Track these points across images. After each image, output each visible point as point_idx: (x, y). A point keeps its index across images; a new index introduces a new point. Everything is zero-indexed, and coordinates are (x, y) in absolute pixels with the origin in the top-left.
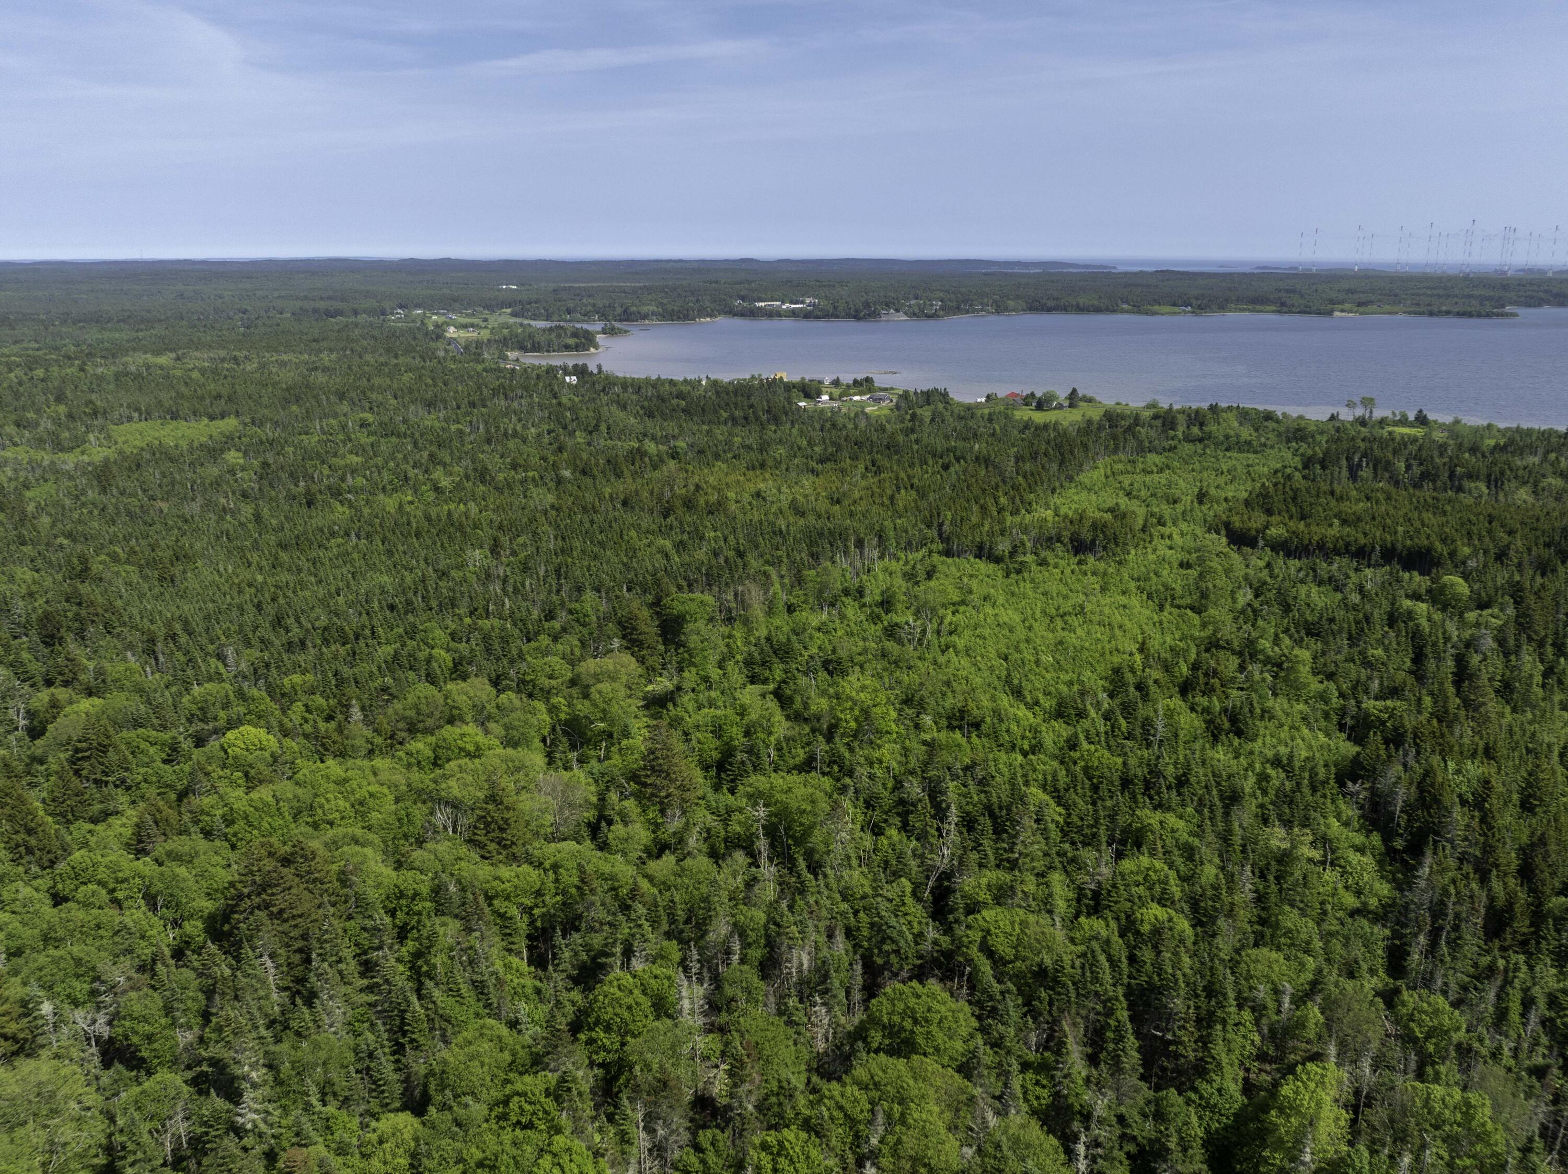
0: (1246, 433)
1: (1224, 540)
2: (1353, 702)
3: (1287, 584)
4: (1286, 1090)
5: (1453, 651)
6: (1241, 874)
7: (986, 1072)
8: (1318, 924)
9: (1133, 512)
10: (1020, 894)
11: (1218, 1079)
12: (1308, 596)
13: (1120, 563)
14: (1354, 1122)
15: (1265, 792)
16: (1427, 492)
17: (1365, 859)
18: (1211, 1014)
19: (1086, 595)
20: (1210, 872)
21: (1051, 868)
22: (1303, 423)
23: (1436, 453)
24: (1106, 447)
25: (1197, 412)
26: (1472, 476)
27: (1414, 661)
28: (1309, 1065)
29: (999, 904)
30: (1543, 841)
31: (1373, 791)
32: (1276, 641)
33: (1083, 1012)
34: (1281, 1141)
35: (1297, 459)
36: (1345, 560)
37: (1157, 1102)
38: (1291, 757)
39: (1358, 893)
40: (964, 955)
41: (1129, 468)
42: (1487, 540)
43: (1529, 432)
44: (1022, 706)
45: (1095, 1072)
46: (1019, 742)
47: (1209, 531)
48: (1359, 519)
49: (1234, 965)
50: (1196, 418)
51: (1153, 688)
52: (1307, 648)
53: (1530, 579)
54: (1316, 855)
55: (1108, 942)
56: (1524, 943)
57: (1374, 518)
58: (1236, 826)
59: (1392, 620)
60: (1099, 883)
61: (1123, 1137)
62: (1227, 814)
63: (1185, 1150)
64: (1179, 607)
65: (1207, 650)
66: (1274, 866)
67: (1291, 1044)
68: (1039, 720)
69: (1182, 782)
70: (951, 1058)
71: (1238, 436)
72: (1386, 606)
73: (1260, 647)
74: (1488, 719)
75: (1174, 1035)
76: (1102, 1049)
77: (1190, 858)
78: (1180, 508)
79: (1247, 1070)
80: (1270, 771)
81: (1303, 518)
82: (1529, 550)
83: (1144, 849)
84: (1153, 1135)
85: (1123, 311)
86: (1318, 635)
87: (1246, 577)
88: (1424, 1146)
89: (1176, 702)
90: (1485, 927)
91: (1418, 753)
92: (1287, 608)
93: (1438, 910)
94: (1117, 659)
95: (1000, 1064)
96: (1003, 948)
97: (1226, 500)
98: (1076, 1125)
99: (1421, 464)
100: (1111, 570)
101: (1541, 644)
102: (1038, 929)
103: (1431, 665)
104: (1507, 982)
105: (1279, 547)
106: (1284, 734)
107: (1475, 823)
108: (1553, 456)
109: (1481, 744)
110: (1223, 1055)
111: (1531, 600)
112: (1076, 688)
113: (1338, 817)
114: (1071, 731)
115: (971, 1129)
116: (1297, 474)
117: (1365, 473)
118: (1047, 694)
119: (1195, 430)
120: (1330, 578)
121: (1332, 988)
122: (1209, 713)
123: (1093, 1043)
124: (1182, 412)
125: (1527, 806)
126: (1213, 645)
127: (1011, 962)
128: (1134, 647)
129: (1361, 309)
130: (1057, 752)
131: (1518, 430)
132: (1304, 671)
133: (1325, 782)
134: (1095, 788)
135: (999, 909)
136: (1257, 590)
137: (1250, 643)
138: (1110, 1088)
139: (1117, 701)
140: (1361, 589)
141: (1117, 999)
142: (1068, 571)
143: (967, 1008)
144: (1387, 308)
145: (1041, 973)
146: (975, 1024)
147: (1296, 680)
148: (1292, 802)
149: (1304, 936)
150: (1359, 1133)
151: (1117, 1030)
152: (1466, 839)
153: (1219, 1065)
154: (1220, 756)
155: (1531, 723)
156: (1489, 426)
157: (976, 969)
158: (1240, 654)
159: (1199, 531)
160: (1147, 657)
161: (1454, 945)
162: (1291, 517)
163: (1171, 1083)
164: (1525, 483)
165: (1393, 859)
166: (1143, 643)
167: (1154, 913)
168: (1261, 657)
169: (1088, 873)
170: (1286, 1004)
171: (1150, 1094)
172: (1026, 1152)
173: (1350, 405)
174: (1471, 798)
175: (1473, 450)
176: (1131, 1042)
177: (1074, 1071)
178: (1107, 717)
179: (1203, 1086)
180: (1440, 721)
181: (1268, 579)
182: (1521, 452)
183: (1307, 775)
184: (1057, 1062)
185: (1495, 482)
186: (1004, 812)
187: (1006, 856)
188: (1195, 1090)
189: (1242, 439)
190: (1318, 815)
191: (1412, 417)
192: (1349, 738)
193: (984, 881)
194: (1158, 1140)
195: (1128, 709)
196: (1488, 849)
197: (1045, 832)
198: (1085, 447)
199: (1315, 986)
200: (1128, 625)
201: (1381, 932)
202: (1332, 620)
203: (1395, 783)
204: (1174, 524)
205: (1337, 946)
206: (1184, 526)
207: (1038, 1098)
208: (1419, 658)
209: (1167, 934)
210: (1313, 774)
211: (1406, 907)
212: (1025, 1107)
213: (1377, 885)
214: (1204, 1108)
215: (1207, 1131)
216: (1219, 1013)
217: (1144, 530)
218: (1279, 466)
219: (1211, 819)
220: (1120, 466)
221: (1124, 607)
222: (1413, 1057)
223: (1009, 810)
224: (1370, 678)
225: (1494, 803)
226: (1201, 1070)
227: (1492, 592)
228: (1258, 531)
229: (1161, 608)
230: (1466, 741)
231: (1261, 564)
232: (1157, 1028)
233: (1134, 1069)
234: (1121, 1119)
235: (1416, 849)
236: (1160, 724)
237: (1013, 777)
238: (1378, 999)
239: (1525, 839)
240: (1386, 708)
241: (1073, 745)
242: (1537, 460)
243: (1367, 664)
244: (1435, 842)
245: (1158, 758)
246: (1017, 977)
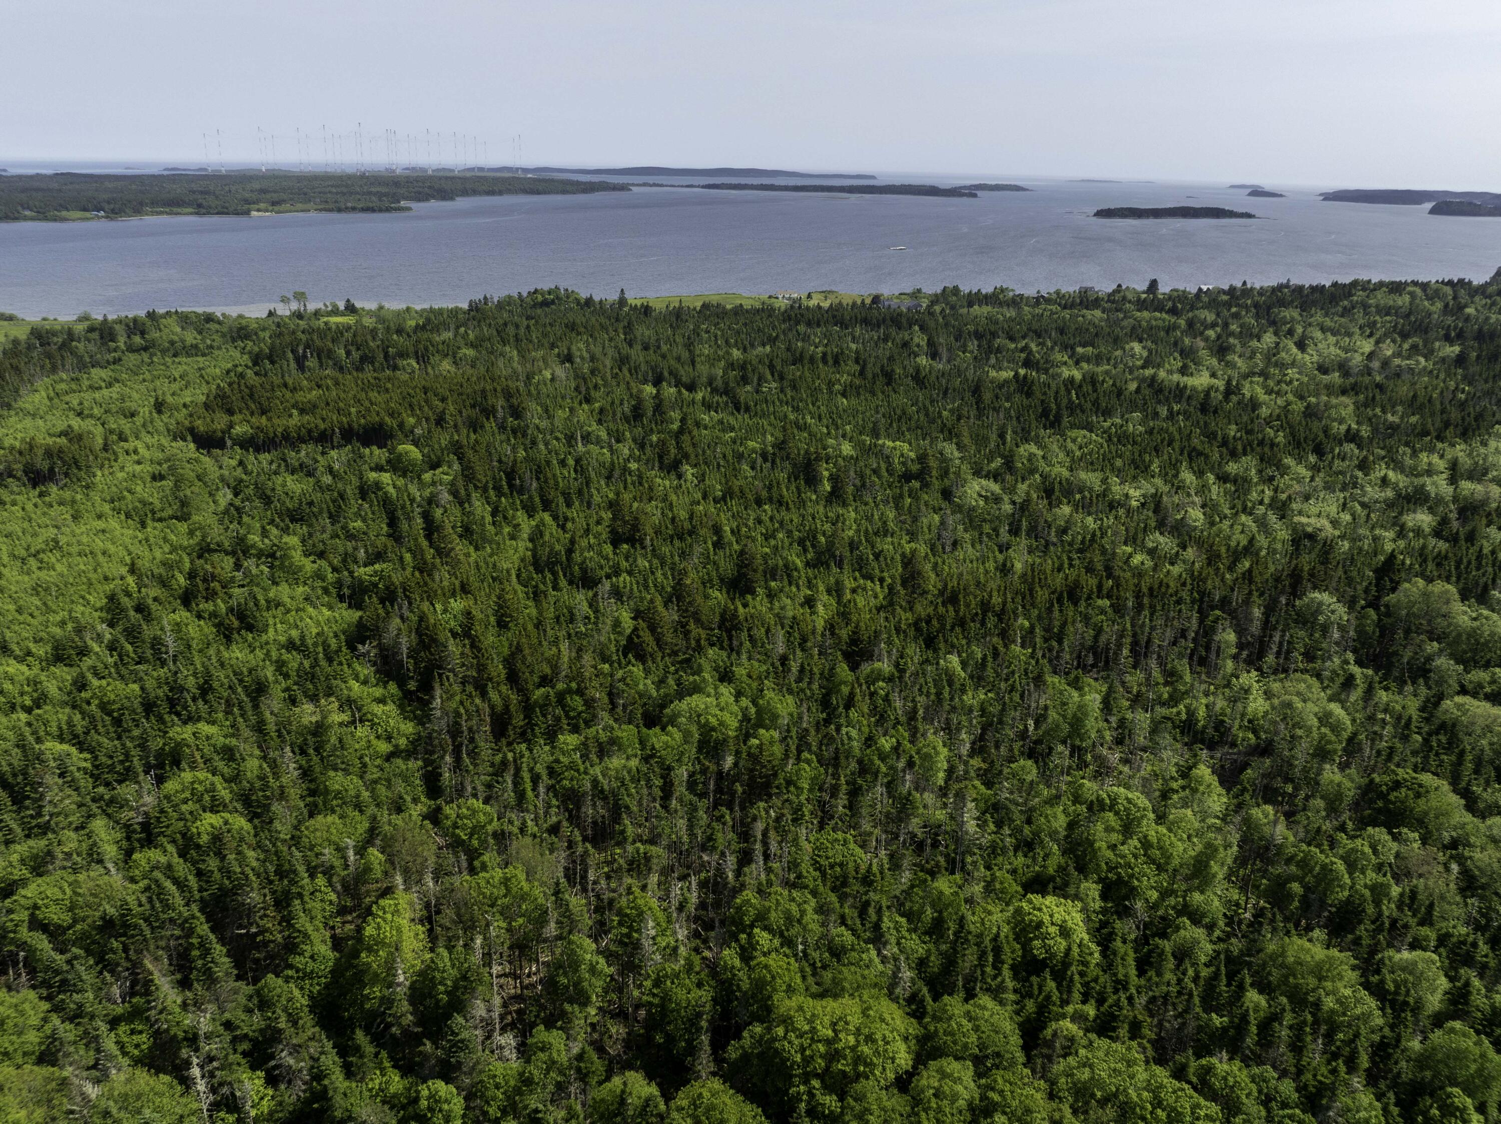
0: (190, 337)
1: (192, 446)
2: (346, 573)
3: (263, 477)
4: (369, 931)
5: (419, 510)
6: (282, 757)
7: (72, 1049)
8: (361, 777)
9: (89, 432)
10: (60, 856)
11: (308, 948)
12: (284, 485)
13: (87, 487)
14: (430, 931)
15: (286, 676)
16: (368, 374)
17: (387, 708)
18: (287, 894)
19: (57, 527)
20: (252, 766)
21: (90, 816)
22: (244, 322)
23: (369, 337)
24: (42, 367)
25: (135, 320)
26: (403, 355)
27: (389, 525)
28: (382, 902)
29: (40, 875)
30: (519, 648)
31: (381, 647)
32: (265, 533)
33: (162, 943)
34: (376, 975)
35: (246, 357)
36: (311, 447)
37: (258, 993)
38: (302, 638)
39: (389, 738)
40: (13, 941)
41: (74, 387)
42: (426, 409)
43: (440, 311)
44: (12, 661)
45: (189, 994)
46: (19, 700)
47: (175, 439)
48: (315, 406)
49: (295, 840)
50: (135, 327)
51: (154, 607)
52: (295, 534)
53: (465, 436)
54: (345, 717)
55: (169, 867)
56: (523, 734)
57: (328, 404)
58: (267, 714)
59: (364, 492)
60: (146, 813)
61: (235, 1040)
62: (256, 707)
63: (295, 1023)
64: (160, 520)
65: (200, 557)
66: (311, 740)
67: (363, 889)
68: (36, 670)
69: (205, 690)
70: (25, 1054)
71: (183, 341)
72: (355, 481)
73: (250, 543)
74: (459, 561)
75: (258, 926)
76: (191, 969)
77: (232, 759)
78: (139, 420)
79: (333, 928)
80: (286, 656)
81: (263, 412)
82: (460, 412)
83: (184, 765)
84: (263, 1024)
85: (26, 218)
86: (302, 519)
87: (222, 479)
88: (488, 925)
89: (182, 615)
90: (492, 731)
91: (410, 604)
92: (267, 500)
93: (455, 731)
94: (109, 587)
95: (86, 1032)
96: (56, 915)
97: (185, 405)
98: (184, 1053)
99: (358, 349)
100: (79, 497)
101: (485, 490)
102: (91, 884)
103: (404, 526)
104: (518, 770)
105: (246, 443)
106: (290, 617)
107: (467, 650)
108: (462, 330)
109: (457, 583)
110: (308, 925)
111: (470, 454)
112: (70, 626)
113: (357, 678)
114: (75, 672)
115: (72, 1112)
116: (249, 372)
117: (312, 363)
118: (36, 641)
119: (137, 340)
120: (301, 465)
121: (387, 828)
122: (216, 617)
123: (180, 968)
124: (119, 321)
125: (502, 625)
126: (204, 550)
127: (69, 928)
128: (124, 570)
129: (276, 208)
130: (66, 698)
131: (432, 310)
132: (297, 556)
133: (339, 650)
134: (118, 722)
135: (40, 880)
136: (235, 488)
137: (241, 541)
138: (209, 1002)
139: (119, 628)
140: (330, 470)
141: (193, 917)
142: (29, 507)
143: (32, 995)
144: (300, 206)
145: (108, 926)
146: (45, 1006)
147: (291, 564)
148: (313, 677)
149: (352, 793)
150: (437, 938)
151: (202, 945)
152: (463, 665)
153: (306, 936)
154: (237, 654)
155: (491, 556)
156: (408, 309)
157: (31, 951)
158: (233, 553)
159: (165, 442)
160: (140, 577)
161: (474, 754)
162: (252, 414)
163: (266, 970)
164: (447, 355)
165: (411, 700)
166: (133, 564)
167: (210, 821)
168: (253, 551)
169: (131, 808)
170: (351, 855)
171: (250, 989)
172: (139, 1104)
173: (284, 300)
174: (459, 630)
175: (399, 331)
176: (218, 950)
177: (169, 1002)
178: (112, 647)
179: (298, 961)
180: (421, 572)
181: (244, 477)
182: (437, 329)
183: (320, 649)
184: (149, 1002)
185: (422, 358)
186: (20, 778)
187: (34, 822)
188: (291, 967)
189: (188, 343)
190: (339, 682)
191: (342, 306)
192: (350, 607)
193: (15, 858)
194: (269, 1027)
195: (132, 634)
196: (481, 668)
197: (73, 784)
198: (16, 369)
199: (373, 833)
200: (112, 549)
201: (415, 765)
202: (311, 504)
203: (398, 635)
204: (137, 438)
205: (382, 790)
206: (148, 439)
207: (137, 1046)
208: (393, 522)
209: (227, 837)
210: (326, 646)
211: (430, 737)
212: (125, 1062)
213: (403, 727)
214: (303, 979)
215: (311, 997)
216: (294, 890)
217: (106, 448)
218: (229, 366)
219: (242, 716)
220: (63, 386)
221: (103, 531)
222: (463, 857)
223: (25, 774)
224: (356, 549)
225: (478, 629)
226: (291, 947)
227: (439, 453)
228: (223, 432)
229: (143, 525)
230: (446, 583)
231: (234, 463)
232: (240, 927)
233: (227, 974)
234: (228, 1025)
235: (426, 686)
236: (169, 640)
237: (21, 737)
238: (427, 822)
239: (506, 651)
240: (376, 572)
241: (81, 685)
242: (450, 335)
243: (350, 537)
244: (440, 675)
245: (176, 673)
246: (82, 940)
